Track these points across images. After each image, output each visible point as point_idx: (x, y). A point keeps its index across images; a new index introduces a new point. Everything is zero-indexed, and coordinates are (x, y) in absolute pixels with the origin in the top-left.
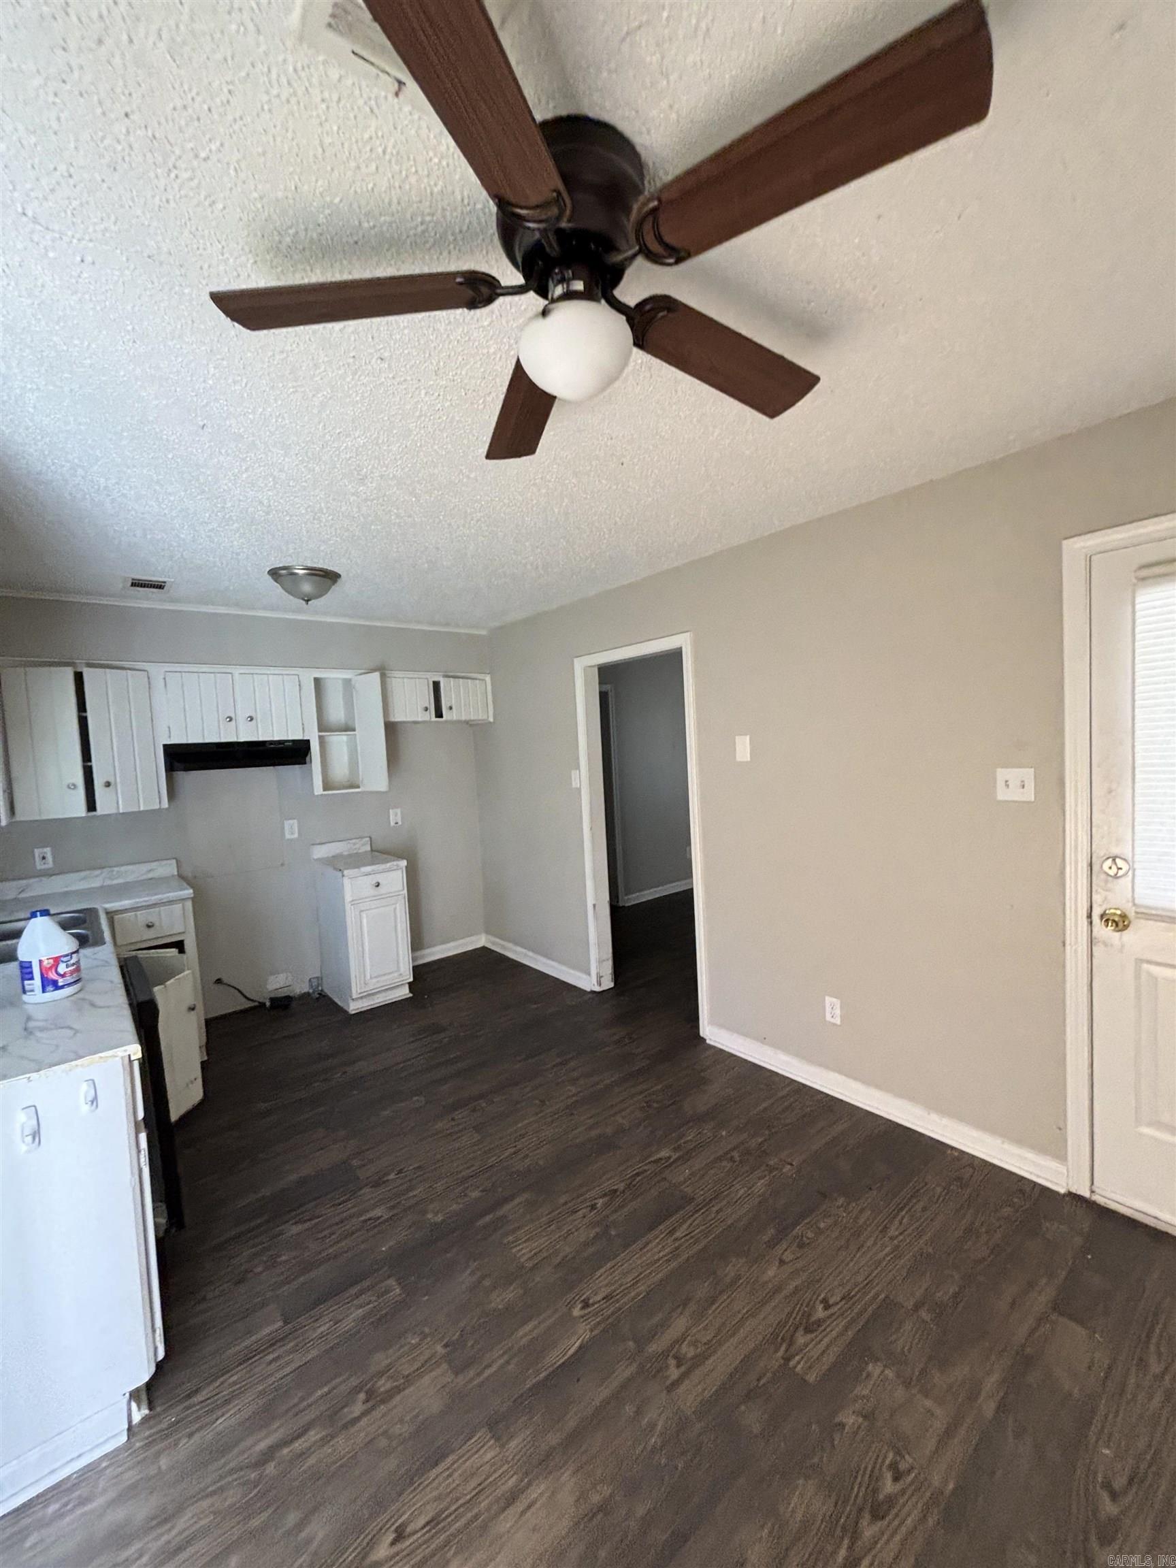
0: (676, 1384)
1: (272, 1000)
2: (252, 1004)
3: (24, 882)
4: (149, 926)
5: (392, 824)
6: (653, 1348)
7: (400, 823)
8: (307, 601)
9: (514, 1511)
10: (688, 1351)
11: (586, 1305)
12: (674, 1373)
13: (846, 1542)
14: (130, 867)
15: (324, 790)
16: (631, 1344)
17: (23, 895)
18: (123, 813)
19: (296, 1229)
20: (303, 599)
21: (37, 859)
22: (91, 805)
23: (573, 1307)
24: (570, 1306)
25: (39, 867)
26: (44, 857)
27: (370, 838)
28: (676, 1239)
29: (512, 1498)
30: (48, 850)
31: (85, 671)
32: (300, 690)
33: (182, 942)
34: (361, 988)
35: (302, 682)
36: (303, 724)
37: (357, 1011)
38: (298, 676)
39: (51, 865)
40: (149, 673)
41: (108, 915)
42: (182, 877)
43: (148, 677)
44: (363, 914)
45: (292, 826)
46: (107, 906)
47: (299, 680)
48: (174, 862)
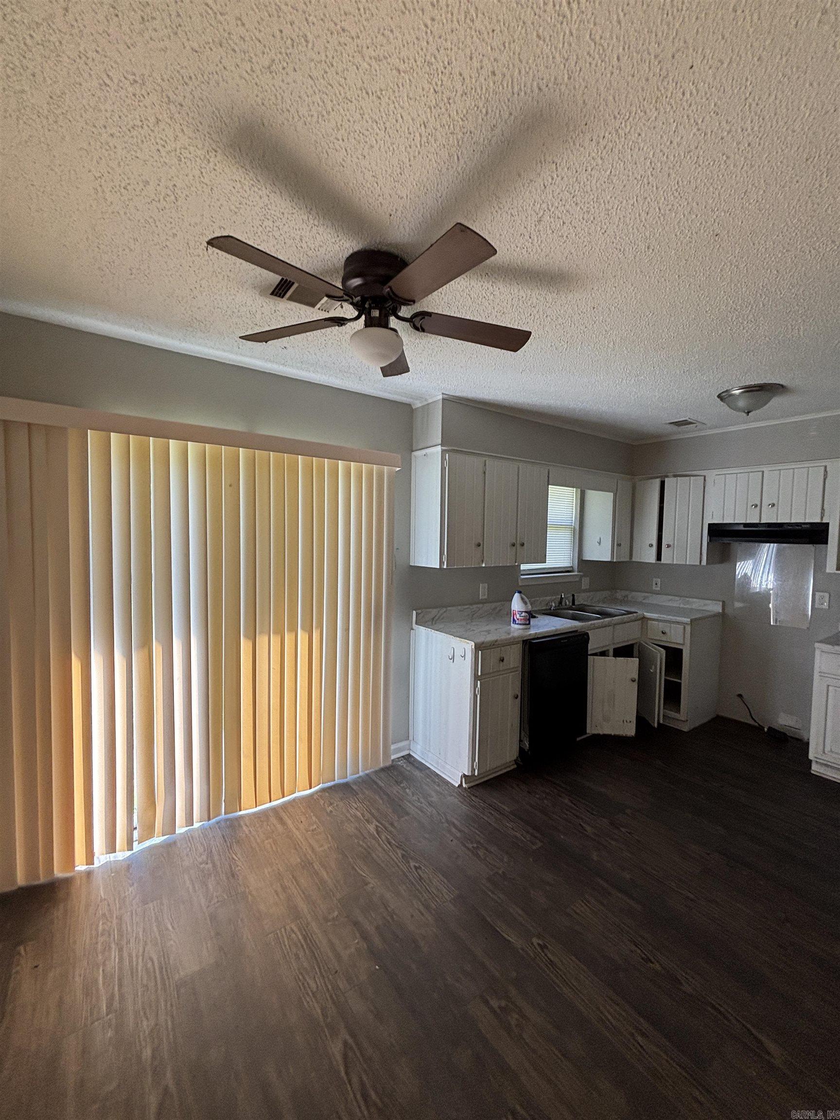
0: (487, 1002)
1: (770, 728)
2: (751, 722)
3: (647, 594)
4: (663, 633)
6: (513, 992)
8: (748, 413)
9: (422, 908)
10: (513, 1019)
11: (543, 947)
12: (494, 1003)
13: (380, 1104)
14: (697, 600)
15: (837, 570)
16: (514, 974)
17: (644, 601)
18: (690, 565)
19: (566, 801)
20: (744, 412)
21: (654, 584)
22: (659, 558)
23: (539, 938)
24: (539, 936)
25: (654, 588)
26: (657, 583)
28: (632, 1035)
29: (427, 907)
30: (659, 580)
31: (666, 480)
32: (825, 480)
33: (681, 650)
34: (817, 753)
35: (829, 472)
36: (823, 509)
37: (812, 772)
38: (826, 467)
39: (658, 589)
40: (705, 477)
41: (644, 619)
42: (723, 615)
43: (705, 480)
44: (831, 688)
45: (823, 598)
46: (647, 615)
47: (826, 471)
48: (721, 603)
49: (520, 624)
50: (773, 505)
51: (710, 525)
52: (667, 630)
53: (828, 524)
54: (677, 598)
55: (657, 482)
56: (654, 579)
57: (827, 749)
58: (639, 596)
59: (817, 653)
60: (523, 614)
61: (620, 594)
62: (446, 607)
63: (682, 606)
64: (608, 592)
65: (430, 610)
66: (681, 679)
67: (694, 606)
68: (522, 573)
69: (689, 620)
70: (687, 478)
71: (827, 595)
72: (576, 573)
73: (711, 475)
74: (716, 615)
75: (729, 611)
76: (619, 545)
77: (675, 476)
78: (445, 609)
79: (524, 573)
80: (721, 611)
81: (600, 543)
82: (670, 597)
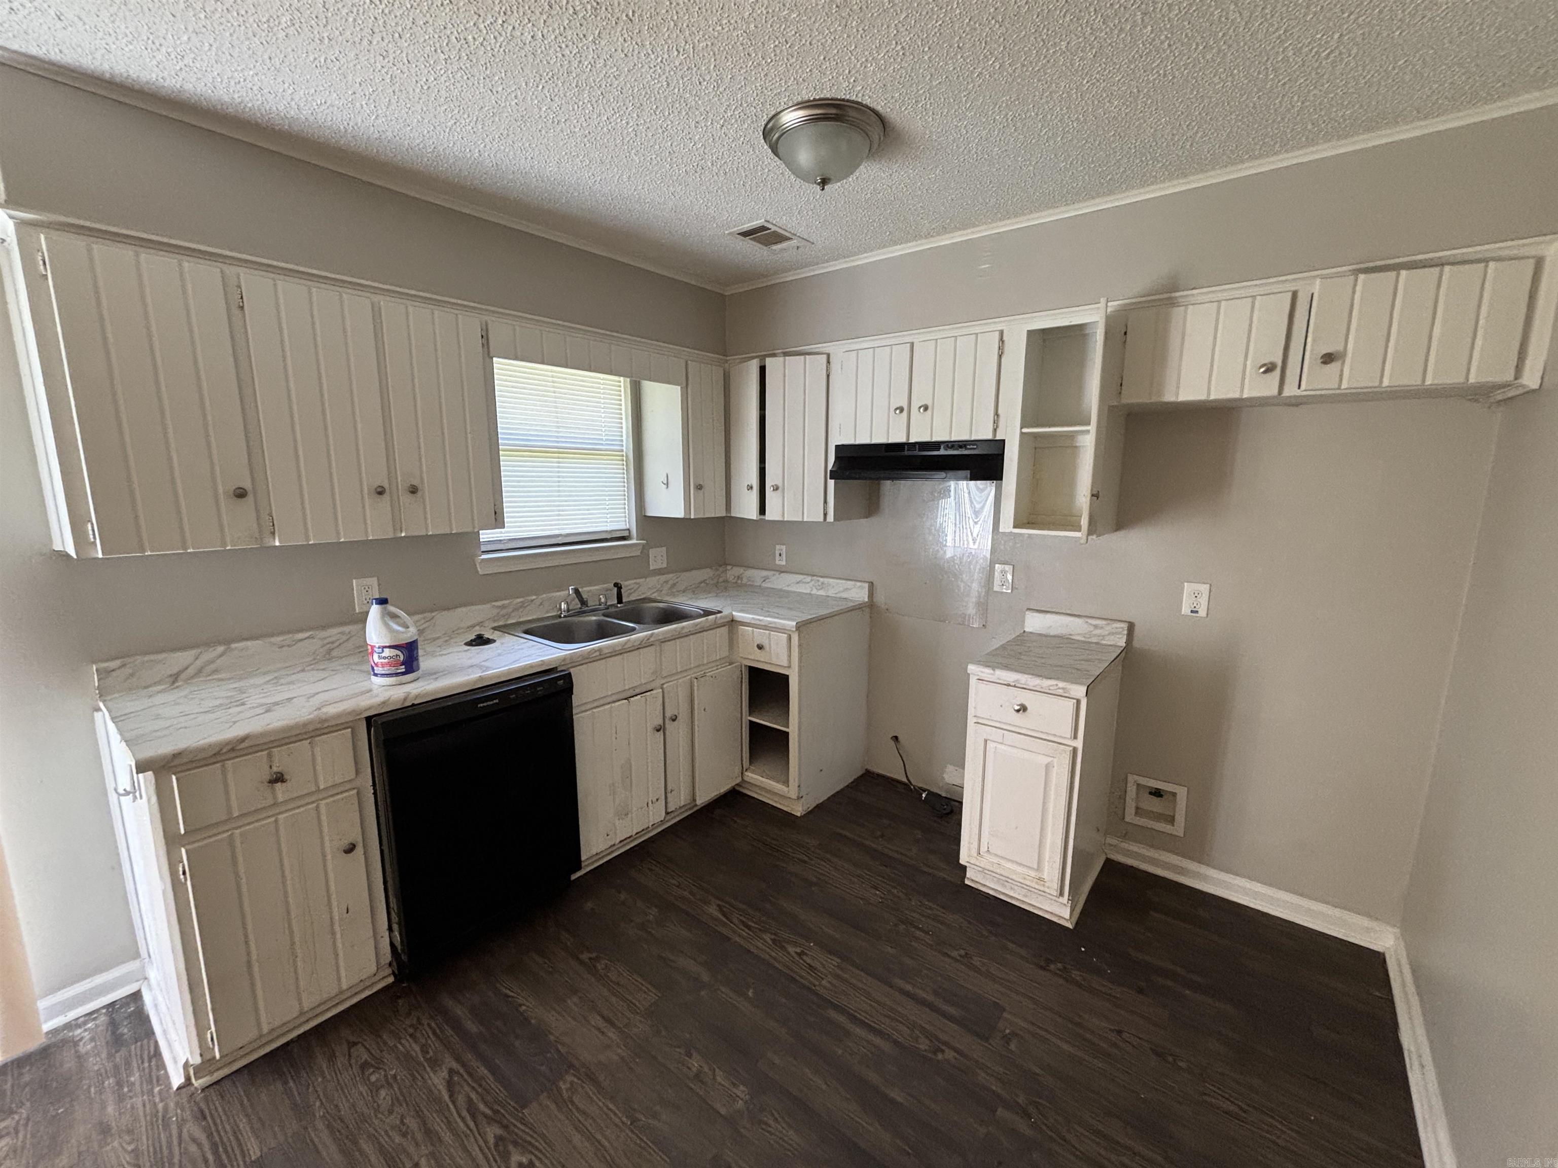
1: (930, 793)
3: (767, 573)
4: (760, 647)
5: (1186, 610)
7: (1202, 613)
8: (824, 182)
14: (835, 582)
15: (1015, 527)
17: (764, 585)
20: (816, 182)
21: (777, 555)
22: (762, 510)
25: (777, 562)
26: (781, 554)
27: (1131, 627)
30: (784, 547)
31: (769, 362)
32: (1000, 356)
33: (786, 678)
34: (969, 856)
35: (1006, 342)
36: (997, 414)
37: (967, 882)
38: (1002, 333)
39: (784, 563)
40: (828, 356)
41: (732, 623)
42: (871, 606)
43: (828, 362)
44: (990, 745)
45: (1004, 573)
46: (738, 615)
47: (1002, 340)
48: (866, 585)
49: (383, 675)
50: (926, 408)
51: (837, 446)
52: (765, 642)
53: (1004, 441)
54: (809, 579)
55: (754, 366)
56: (778, 547)
57: (984, 849)
58: (756, 575)
59: (973, 681)
60: (387, 652)
61: (732, 573)
62: (228, 642)
63: (814, 592)
64: (708, 570)
65: (163, 655)
66: (788, 727)
67: (831, 593)
68: (483, 548)
69: (794, 623)
70: (802, 357)
71: (1008, 568)
72: (634, 541)
73: (836, 349)
74: (859, 607)
75: (881, 598)
76: (699, 487)
77: (786, 354)
78: (221, 649)
79: (489, 548)
80: (866, 600)
81: (667, 484)
82: (801, 577)
